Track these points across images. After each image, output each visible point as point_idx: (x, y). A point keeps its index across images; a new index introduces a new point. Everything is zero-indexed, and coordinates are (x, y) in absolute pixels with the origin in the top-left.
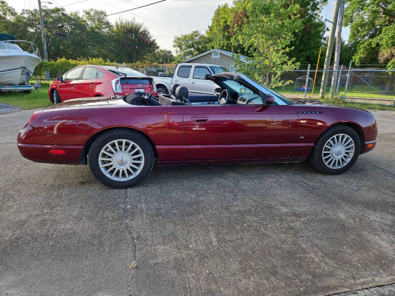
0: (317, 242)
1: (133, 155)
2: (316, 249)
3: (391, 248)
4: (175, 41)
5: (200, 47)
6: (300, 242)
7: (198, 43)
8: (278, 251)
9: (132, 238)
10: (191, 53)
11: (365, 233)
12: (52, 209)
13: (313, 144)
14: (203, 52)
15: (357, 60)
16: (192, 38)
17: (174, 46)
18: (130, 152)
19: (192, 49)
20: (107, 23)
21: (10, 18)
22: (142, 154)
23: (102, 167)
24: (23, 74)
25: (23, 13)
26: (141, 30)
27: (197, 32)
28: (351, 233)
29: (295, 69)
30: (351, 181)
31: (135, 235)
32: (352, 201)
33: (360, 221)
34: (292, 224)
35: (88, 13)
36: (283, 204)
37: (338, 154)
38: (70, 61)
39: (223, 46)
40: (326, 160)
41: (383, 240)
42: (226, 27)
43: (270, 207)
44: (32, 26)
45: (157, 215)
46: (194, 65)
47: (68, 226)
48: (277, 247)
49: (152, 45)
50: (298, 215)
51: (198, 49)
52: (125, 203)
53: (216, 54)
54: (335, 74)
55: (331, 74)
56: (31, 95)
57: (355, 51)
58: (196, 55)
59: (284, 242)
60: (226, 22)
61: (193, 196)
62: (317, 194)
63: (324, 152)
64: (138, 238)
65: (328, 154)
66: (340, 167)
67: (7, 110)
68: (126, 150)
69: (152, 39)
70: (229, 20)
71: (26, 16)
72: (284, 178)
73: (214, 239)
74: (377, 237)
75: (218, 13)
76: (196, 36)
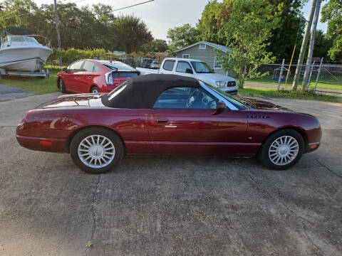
0: (244, 234)
1: (106, 148)
2: (240, 241)
3: (306, 245)
4: (169, 33)
5: (190, 38)
6: (228, 233)
7: (188, 35)
8: (208, 240)
9: (94, 219)
10: (182, 44)
11: (288, 229)
12: (38, 189)
13: (260, 144)
14: (192, 43)
15: (332, 54)
16: (183, 30)
17: (168, 37)
18: (103, 145)
19: (183, 40)
20: (112, 16)
21: (32, 11)
22: (113, 147)
23: (81, 156)
24: (37, 63)
25: (42, 8)
26: (139, 23)
27: (188, 25)
28: (275, 228)
29: (271, 63)
30: (292, 177)
31: (97, 217)
32: (286, 197)
33: (287, 218)
34: (227, 216)
35: (96, 7)
36: (226, 197)
37: (283, 153)
38: (78, 50)
39: (211, 38)
40: (273, 157)
41: (301, 237)
42: (214, 22)
43: (214, 199)
44: (49, 18)
45: (119, 201)
46: (177, 59)
47: (48, 205)
48: (208, 237)
49: (148, 37)
50: (234, 208)
51: (188, 40)
52: (96, 188)
53: (203, 45)
54: (308, 68)
55: (304, 69)
56: (43, 80)
57: (331, 46)
58: (186, 45)
59: (215, 232)
60: (214, 17)
61: (153, 183)
62: (258, 189)
63: (270, 151)
64: (99, 220)
65: (274, 152)
66: (285, 164)
67: (22, 94)
68: (100, 143)
69: (148, 31)
70: (217, 15)
71: (44, 9)
72: (234, 171)
73: (159, 226)
74: (297, 233)
75: (207, 8)
76: (188, 28)
